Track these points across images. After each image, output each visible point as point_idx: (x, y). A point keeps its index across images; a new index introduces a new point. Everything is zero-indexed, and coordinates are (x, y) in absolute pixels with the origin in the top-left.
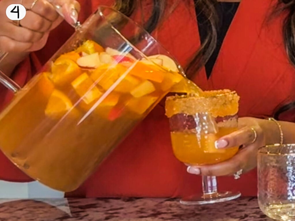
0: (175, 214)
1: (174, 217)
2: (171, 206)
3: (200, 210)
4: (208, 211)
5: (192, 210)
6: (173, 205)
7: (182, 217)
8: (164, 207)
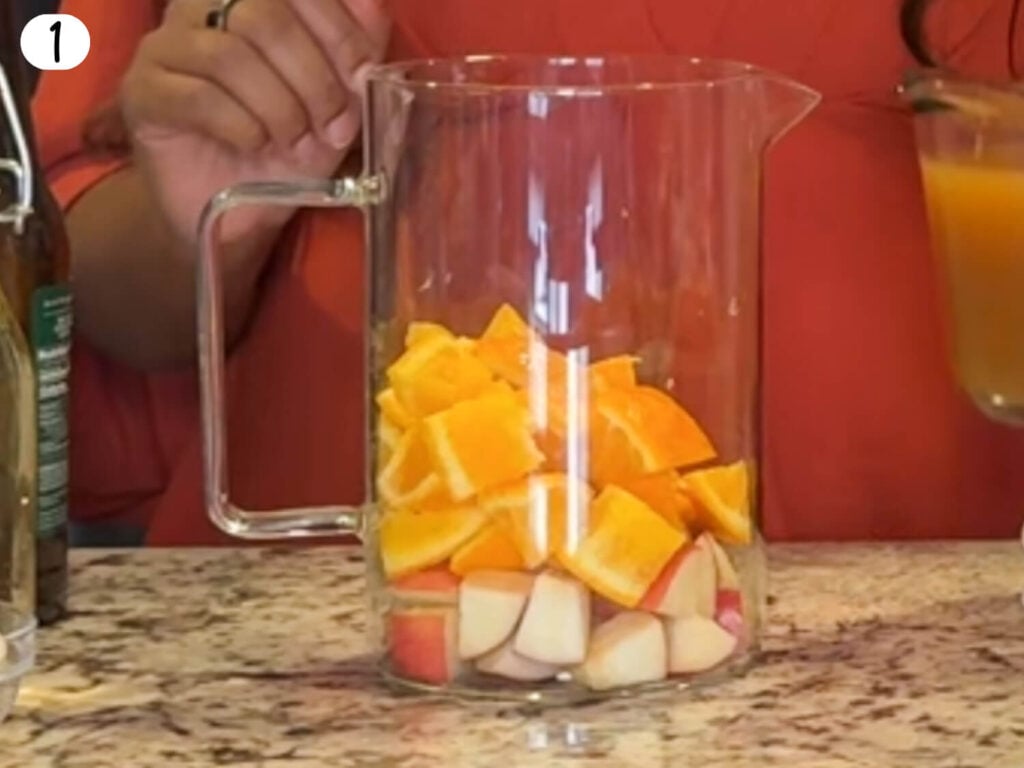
0: (129, 616)
1: (127, 630)
2: (111, 584)
3: (230, 602)
4: (259, 607)
5: (197, 603)
6: (119, 580)
7: (158, 631)
8: (85, 590)
